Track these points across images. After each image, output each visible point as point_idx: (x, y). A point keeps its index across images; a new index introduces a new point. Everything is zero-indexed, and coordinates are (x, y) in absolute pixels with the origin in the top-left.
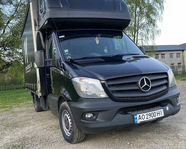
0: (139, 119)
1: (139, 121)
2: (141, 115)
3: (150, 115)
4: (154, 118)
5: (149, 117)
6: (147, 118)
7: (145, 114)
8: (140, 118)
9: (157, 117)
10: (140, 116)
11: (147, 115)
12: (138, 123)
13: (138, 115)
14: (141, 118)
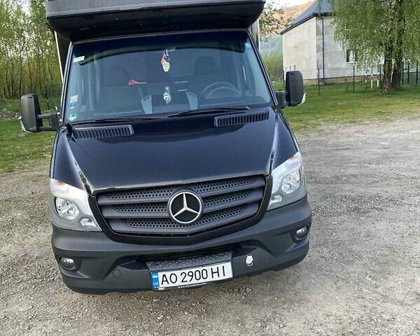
0: (163, 281)
1: (162, 286)
2: (168, 274)
3: (192, 276)
4: (202, 280)
5: (188, 278)
6: (182, 281)
7: (178, 273)
8: (165, 279)
9: (210, 279)
10: (164, 275)
11: (184, 275)
12: (160, 289)
13: (160, 275)
14: (167, 281)
